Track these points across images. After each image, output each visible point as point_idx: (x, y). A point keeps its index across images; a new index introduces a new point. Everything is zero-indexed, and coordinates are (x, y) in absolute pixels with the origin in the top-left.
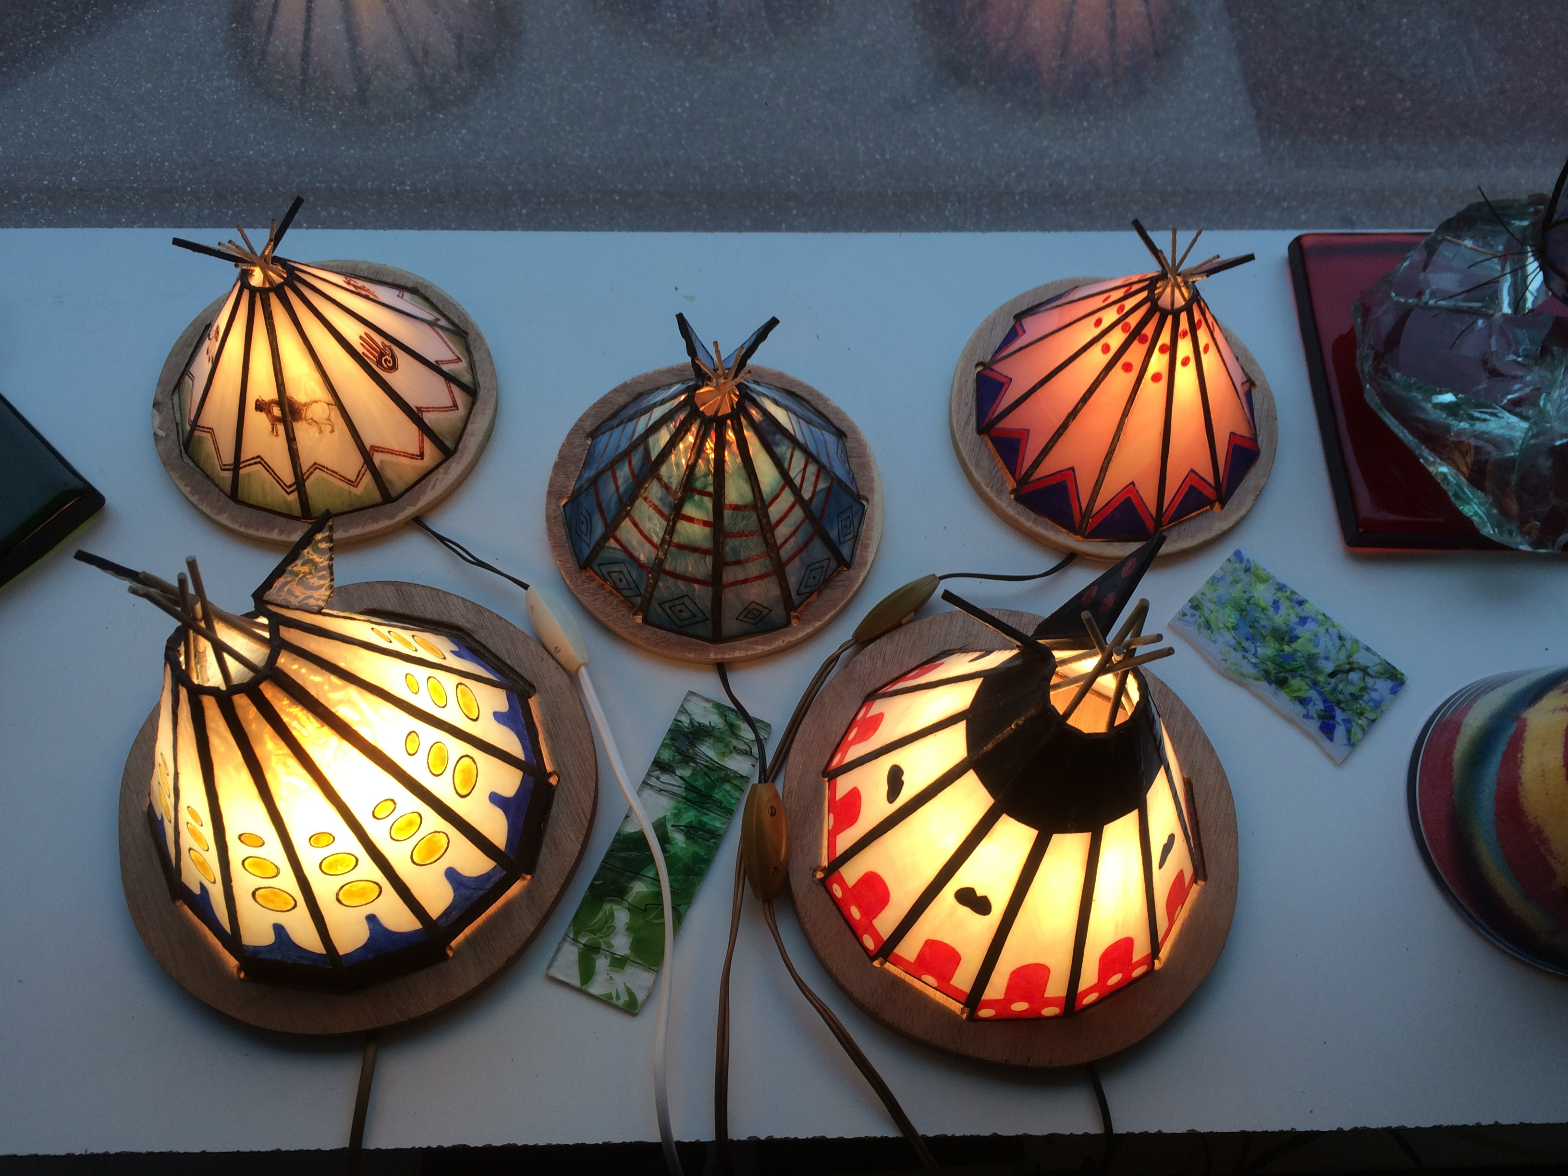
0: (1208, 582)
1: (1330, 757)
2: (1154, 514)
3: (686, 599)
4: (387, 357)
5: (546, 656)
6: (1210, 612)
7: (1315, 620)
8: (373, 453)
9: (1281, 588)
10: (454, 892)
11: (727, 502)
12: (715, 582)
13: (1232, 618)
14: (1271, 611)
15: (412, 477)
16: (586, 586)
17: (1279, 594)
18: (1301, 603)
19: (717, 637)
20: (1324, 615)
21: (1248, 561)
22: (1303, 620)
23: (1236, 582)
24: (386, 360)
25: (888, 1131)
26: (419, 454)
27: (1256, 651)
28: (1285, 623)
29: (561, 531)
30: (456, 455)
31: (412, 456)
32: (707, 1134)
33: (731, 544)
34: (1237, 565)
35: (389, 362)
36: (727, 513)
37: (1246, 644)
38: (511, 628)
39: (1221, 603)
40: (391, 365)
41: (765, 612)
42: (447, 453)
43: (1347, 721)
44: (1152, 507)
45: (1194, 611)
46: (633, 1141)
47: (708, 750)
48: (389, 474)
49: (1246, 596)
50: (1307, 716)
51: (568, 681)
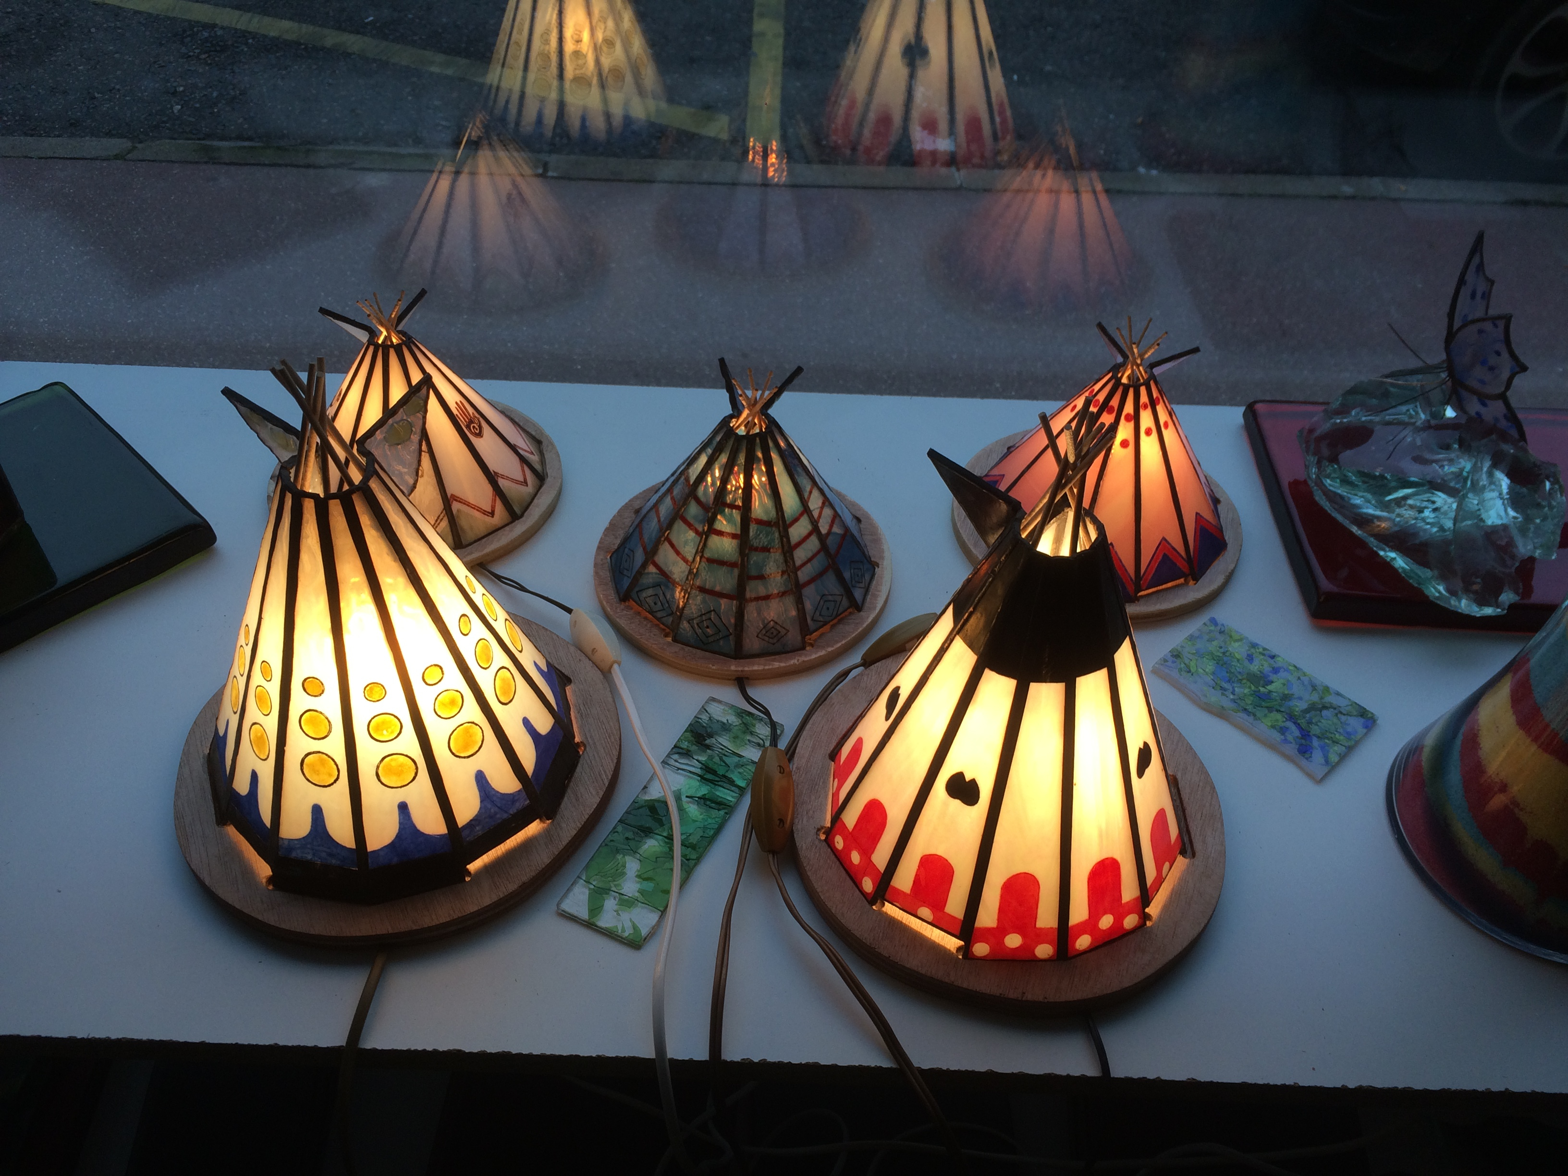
0: (1186, 639)
1: (1310, 775)
2: (1133, 577)
3: (713, 616)
4: (475, 425)
5: (583, 658)
6: (1189, 660)
7: (1287, 670)
8: (452, 502)
9: (1254, 645)
10: (481, 802)
11: (753, 515)
12: (739, 595)
13: (1210, 667)
14: (1246, 663)
15: (481, 530)
16: (625, 612)
17: (1253, 650)
18: (1273, 657)
19: (739, 654)
20: (1295, 667)
21: (1223, 625)
22: (1276, 671)
23: (1210, 640)
24: (474, 427)
25: (885, 1062)
26: (490, 511)
27: (1234, 690)
28: (1259, 671)
29: (606, 574)
30: (521, 520)
31: (484, 512)
32: (701, 1054)
33: (755, 557)
34: (1212, 628)
35: (477, 429)
36: (753, 529)
37: (1226, 685)
38: (555, 637)
39: (1199, 654)
40: (477, 432)
41: (783, 632)
42: (514, 516)
43: (1323, 748)
44: (1131, 570)
45: (1174, 659)
46: (627, 1056)
47: (724, 741)
48: (463, 523)
49: (1222, 650)
50: (1286, 741)
51: (602, 677)
